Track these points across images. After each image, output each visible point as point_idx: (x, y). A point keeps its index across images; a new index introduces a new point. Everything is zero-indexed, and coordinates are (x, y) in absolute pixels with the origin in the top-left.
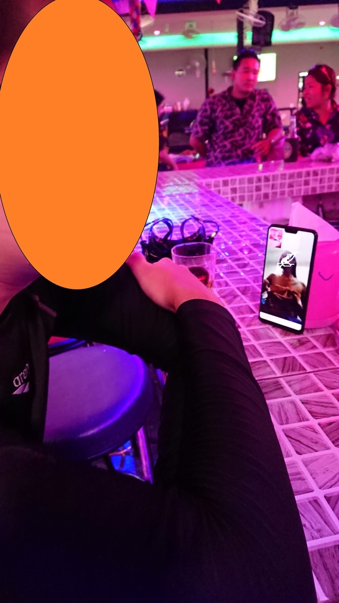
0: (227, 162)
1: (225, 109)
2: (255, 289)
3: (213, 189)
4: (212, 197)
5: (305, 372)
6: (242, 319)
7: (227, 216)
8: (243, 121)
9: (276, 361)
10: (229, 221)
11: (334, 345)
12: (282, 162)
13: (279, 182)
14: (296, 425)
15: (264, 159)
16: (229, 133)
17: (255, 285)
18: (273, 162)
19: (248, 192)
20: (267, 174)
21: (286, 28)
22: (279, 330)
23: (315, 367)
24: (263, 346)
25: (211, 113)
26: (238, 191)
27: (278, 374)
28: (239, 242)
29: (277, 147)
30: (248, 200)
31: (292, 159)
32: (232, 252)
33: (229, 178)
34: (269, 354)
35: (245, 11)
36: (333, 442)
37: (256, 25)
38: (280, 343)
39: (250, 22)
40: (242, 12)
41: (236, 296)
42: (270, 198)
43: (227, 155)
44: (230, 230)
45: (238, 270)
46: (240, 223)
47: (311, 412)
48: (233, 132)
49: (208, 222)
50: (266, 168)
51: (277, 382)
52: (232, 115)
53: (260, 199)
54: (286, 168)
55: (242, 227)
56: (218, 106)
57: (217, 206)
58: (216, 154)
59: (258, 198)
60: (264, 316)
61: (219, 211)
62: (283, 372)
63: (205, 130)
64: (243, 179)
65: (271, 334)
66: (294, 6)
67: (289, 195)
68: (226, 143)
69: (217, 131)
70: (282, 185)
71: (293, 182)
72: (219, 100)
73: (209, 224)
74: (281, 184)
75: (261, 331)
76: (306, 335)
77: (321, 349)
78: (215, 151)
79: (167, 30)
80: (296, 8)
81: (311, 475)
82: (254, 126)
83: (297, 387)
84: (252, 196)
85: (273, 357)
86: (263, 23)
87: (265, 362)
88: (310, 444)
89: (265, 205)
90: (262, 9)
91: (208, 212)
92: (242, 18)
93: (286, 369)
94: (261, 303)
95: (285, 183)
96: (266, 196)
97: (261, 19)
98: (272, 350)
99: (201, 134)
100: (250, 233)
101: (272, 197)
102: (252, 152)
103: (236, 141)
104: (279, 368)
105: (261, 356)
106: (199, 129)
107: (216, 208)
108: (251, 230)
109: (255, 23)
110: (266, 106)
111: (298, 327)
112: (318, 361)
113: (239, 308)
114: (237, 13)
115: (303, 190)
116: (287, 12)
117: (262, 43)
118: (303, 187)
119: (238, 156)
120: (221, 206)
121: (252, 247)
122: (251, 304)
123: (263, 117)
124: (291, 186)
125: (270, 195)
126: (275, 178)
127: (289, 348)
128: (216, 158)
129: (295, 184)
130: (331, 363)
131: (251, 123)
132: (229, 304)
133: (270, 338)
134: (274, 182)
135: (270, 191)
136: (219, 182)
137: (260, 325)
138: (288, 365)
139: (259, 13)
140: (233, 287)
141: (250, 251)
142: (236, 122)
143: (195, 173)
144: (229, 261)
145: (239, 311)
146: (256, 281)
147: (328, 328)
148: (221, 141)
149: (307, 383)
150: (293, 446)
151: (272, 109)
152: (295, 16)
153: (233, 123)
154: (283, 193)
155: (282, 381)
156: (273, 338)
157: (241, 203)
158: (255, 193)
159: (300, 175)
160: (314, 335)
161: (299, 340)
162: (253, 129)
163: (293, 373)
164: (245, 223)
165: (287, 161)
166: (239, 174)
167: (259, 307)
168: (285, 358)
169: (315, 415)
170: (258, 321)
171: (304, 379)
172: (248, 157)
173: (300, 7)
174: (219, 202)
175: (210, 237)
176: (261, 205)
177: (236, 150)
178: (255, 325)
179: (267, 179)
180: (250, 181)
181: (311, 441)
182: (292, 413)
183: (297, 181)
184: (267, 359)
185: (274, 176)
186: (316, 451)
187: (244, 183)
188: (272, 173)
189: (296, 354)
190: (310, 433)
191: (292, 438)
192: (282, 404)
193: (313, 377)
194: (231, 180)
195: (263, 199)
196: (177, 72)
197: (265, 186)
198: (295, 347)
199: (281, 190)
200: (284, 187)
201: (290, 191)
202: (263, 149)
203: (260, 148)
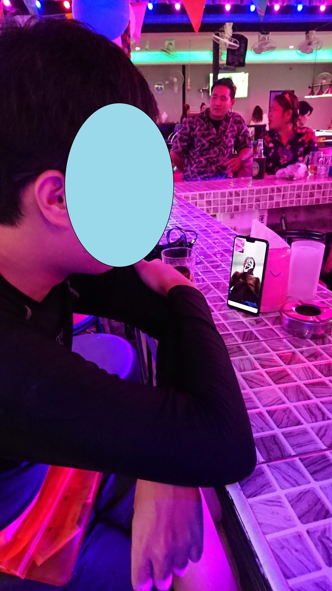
0: (202, 177)
1: (202, 129)
2: (225, 284)
3: (190, 201)
4: (190, 209)
5: (258, 340)
6: (215, 306)
7: (203, 226)
8: (218, 141)
9: (238, 334)
10: (205, 230)
11: (280, 323)
12: (251, 178)
13: (247, 196)
14: (251, 372)
15: (236, 175)
16: (204, 150)
17: (224, 281)
18: (243, 178)
19: (221, 204)
20: (238, 190)
21: (258, 51)
22: (242, 313)
23: (266, 337)
24: (230, 324)
25: (190, 132)
26: (212, 203)
27: (240, 341)
28: (213, 248)
29: (248, 164)
30: (221, 212)
31: (259, 176)
32: (207, 256)
33: (205, 192)
34: (234, 329)
35: (220, 34)
36: (274, 382)
37: (230, 48)
38: (242, 322)
39: (225, 44)
40: (218, 35)
41: (210, 289)
42: (240, 211)
43: (203, 170)
44: (206, 238)
45: (212, 270)
46: (214, 233)
47: (260, 365)
48: (208, 149)
49: (189, 231)
50: (238, 184)
51: (239, 347)
52: (209, 135)
53: (231, 211)
54: (254, 185)
55: (215, 236)
56: (196, 126)
57: (194, 217)
58: (192, 169)
60: (231, 303)
61: (196, 222)
62: (243, 341)
63: (185, 146)
64: (217, 193)
65: (236, 316)
66: (265, 32)
67: (256, 208)
68: (202, 159)
69: (194, 148)
70: (250, 200)
71: (260, 197)
72: (198, 120)
73: (188, 233)
74: (249, 198)
75: (229, 314)
76: (261, 317)
77: (271, 326)
78: (192, 166)
79: (147, 47)
80: (267, 34)
82: (227, 145)
83: (253, 350)
84: (224, 208)
85: (237, 331)
86: (237, 46)
87: (231, 334)
88: (259, 383)
89: (236, 216)
90: (236, 33)
91: (187, 222)
92: (218, 40)
93: (246, 338)
94: (229, 293)
95: (253, 198)
96: (237, 208)
97: (235, 42)
98: (236, 327)
99: (180, 149)
100: (222, 241)
101: (242, 210)
102: (224, 168)
103: (211, 158)
104: (240, 338)
105: (228, 331)
106: (179, 145)
107: (194, 219)
108: (223, 239)
109: (230, 45)
110: (238, 128)
111: (255, 311)
112: (269, 335)
113: (213, 297)
114: (214, 36)
115: (268, 204)
116: (259, 37)
117: (236, 63)
118: (268, 202)
119: (212, 171)
120: (198, 217)
121: (223, 252)
122: (222, 295)
123: (236, 137)
124: (258, 200)
125: (240, 208)
126: (244, 193)
127: (248, 325)
128: (193, 172)
129: (261, 199)
130: (277, 335)
131: (224, 143)
133: (235, 319)
134: (243, 197)
135: (240, 204)
136: (196, 195)
137: (229, 310)
138: (247, 336)
139: (234, 36)
140: (209, 283)
141: (222, 255)
142: (212, 141)
144: (206, 263)
145: (214, 300)
146: (226, 278)
147: (278, 312)
148: (198, 158)
149: (260, 348)
150: (248, 384)
151: (243, 131)
152: (267, 40)
153: (209, 141)
154: (251, 206)
155: (243, 346)
156: (237, 319)
157: (214, 214)
158: (227, 206)
159: (265, 191)
160: (267, 316)
161: (256, 320)
162: (227, 147)
163: (250, 341)
164: (218, 232)
165: (255, 178)
166: (214, 189)
167: (227, 297)
168: (245, 332)
169: (263, 366)
170: (227, 307)
171: (258, 345)
172: (220, 173)
173: (270, 33)
174: (197, 214)
175: (190, 243)
176: (232, 217)
177: (211, 166)
178: (225, 310)
179: (237, 194)
180: (223, 195)
181: (260, 381)
182: (247, 365)
183: (262, 196)
184: (233, 332)
185: (243, 191)
186: (262, 386)
187: (218, 197)
188: (241, 189)
189: (253, 330)
190: (259, 377)
191: (247, 379)
192: (241, 360)
193: (264, 344)
194: (207, 194)
195: (234, 211)
196: (156, 86)
197: (235, 199)
198: (252, 325)
199: (249, 203)
200: (252, 201)
201: (257, 204)
202: (234, 165)
203: (232, 165)
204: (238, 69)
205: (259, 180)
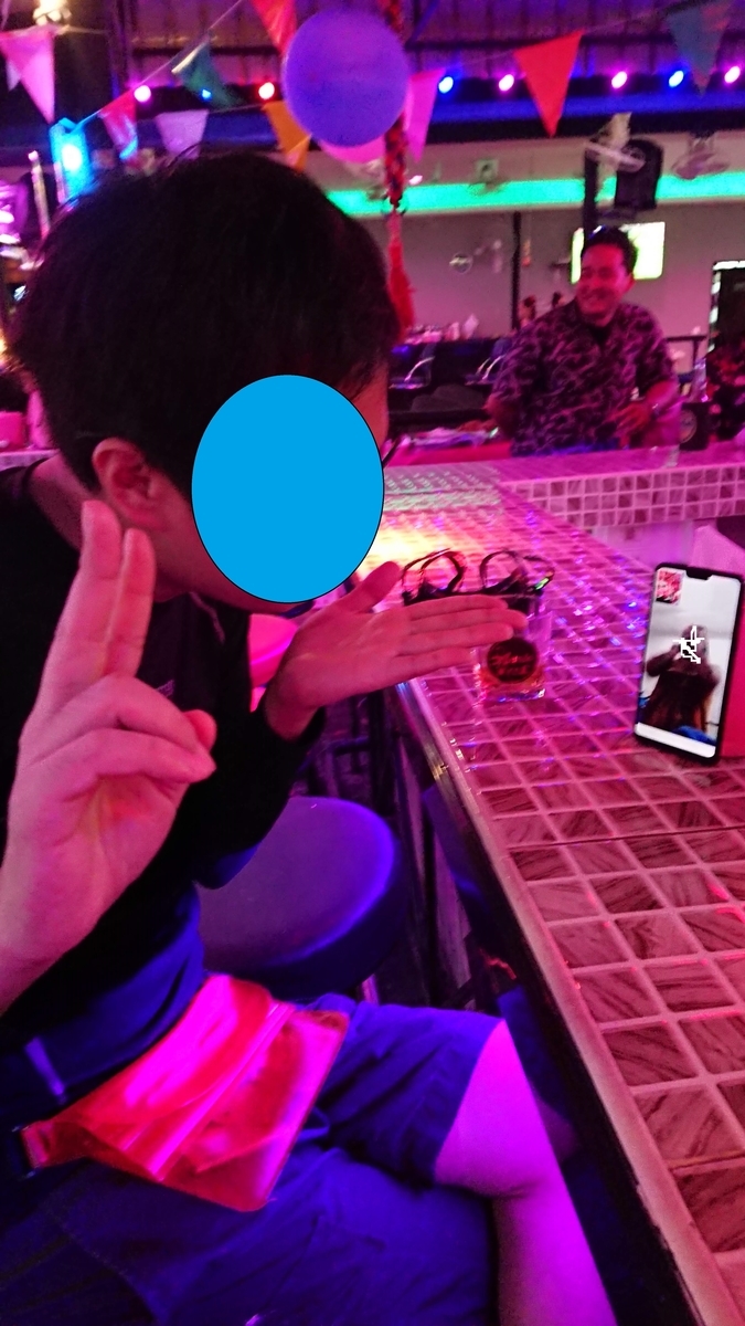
3: (532, 499)
4: (531, 515)
5: (719, 827)
6: (600, 738)
7: (565, 551)
9: (666, 808)
10: (570, 561)
12: (675, 448)
13: (667, 488)
14: (706, 908)
15: (637, 441)
16: (573, 394)
17: (624, 678)
18: (654, 448)
19: (604, 506)
20: (643, 473)
21: (688, 173)
22: (673, 757)
23: (740, 820)
24: (645, 783)
26: (583, 505)
27: (672, 829)
29: (666, 418)
30: (604, 523)
31: (696, 444)
32: (573, 619)
33: (567, 479)
34: (654, 797)
35: (602, 139)
37: (623, 168)
38: (673, 780)
39: (611, 161)
40: (594, 141)
41: (588, 697)
42: (649, 520)
44: (571, 578)
45: (591, 651)
46: (591, 565)
47: (731, 890)
48: (581, 392)
49: (532, 559)
50: (643, 461)
51: (670, 841)
53: (628, 521)
54: (682, 462)
55: (594, 573)
57: (542, 533)
59: (624, 519)
61: (548, 542)
62: (679, 826)
64: (595, 481)
65: (657, 764)
66: (705, 132)
67: (689, 516)
68: (565, 413)
69: (548, 390)
70: (675, 495)
71: (698, 490)
74: (672, 493)
75: (638, 759)
76: (723, 767)
79: (437, 175)
80: (708, 135)
81: (731, 980)
83: (707, 851)
84: (611, 515)
85: (664, 801)
86: (640, 163)
87: (646, 808)
89: (639, 533)
90: (637, 137)
91: (525, 543)
92: (597, 154)
93: (686, 821)
94: (639, 708)
95: (681, 492)
96: (641, 515)
97: (634, 156)
98: (658, 790)
100: (612, 584)
101: (654, 518)
104: (672, 819)
105: (639, 798)
107: (542, 536)
108: (614, 579)
109: (622, 164)
110: (644, 339)
114: (584, 144)
115: (718, 506)
116: (690, 144)
117: (636, 203)
118: (719, 501)
120: (551, 532)
122: (617, 711)
124: (693, 497)
125: (650, 514)
126: (659, 480)
127: (693, 789)
128: (541, 441)
129: (702, 495)
132: (575, 709)
133: (656, 770)
134: (658, 489)
135: (649, 507)
136: (544, 486)
137: (636, 748)
138: (691, 815)
139: (631, 144)
140: (583, 681)
142: (590, 374)
143: (495, 467)
144: (572, 634)
149: (724, 845)
150: (700, 939)
152: (708, 150)
153: (583, 376)
154: (675, 512)
155: (680, 841)
156: (663, 771)
157: (588, 528)
158: (617, 510)
159: (711, 476)
160: (738, 768)
161: (710, 776)
163: (699, 828)
164: (599, 566)
165: (685, 447)
166: (586, 471)
168: (684, 804)
170: (631, 741)
171: (719, 838)
173: (717, 134)
174: (548, 525)
176: (630, 534)
178: (627, 747)
179: (643, 483)
180: (609, 486)
181: (731, 930)
182: (696, 890)
183: (706, 488)
184: (652, 804)
185: (657, 477)
186: (740, 947)
187: (596, 490)
188: (654, 472)
189: (706, 799)
190: (729, 922)
191: (696, 926)
192: (677, 875)
193: (735, 834)
194: (570, 482)
195: (636, 521)
196: (455, 261)
197: (639, 495)
198: (703, 788)
199: (672, 505)
200: (678, 499)
201: (691, 507)
202: (633, 421)
203: (628, 419)
204: (639, 215)
205: (694, 453)
